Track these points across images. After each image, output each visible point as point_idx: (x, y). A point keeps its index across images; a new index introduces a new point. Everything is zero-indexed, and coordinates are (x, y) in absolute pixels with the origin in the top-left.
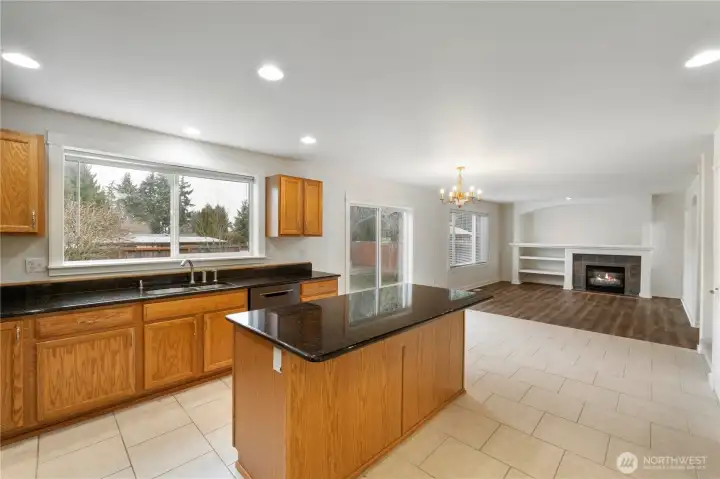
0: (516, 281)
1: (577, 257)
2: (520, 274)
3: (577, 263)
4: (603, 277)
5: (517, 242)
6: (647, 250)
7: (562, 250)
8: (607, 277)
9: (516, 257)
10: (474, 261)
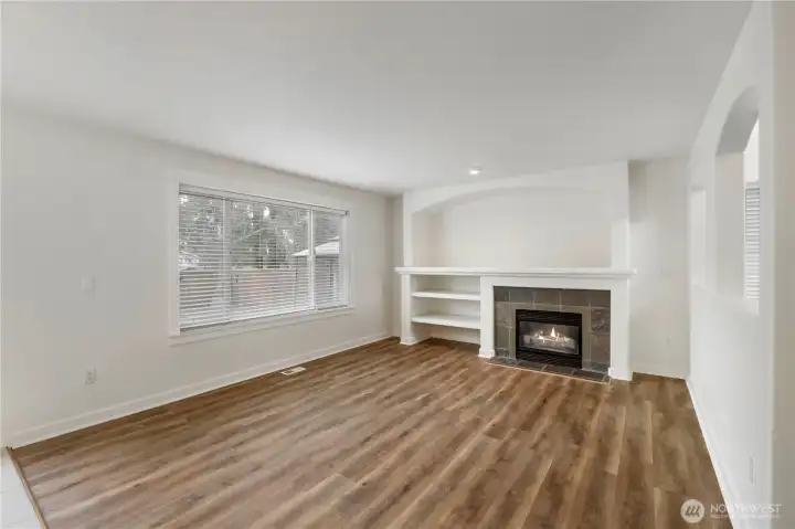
0: (408, 339)
1: (501, 294)
2: (415, 324)
3: (500, 304)
4: (546, 334)
5: (411, 266)
6: (621, 277)
7: (476, 278)
8: (553, 334)
9: (407, 293)
10: (312, 304)
